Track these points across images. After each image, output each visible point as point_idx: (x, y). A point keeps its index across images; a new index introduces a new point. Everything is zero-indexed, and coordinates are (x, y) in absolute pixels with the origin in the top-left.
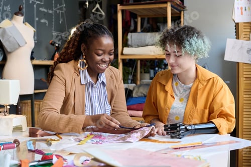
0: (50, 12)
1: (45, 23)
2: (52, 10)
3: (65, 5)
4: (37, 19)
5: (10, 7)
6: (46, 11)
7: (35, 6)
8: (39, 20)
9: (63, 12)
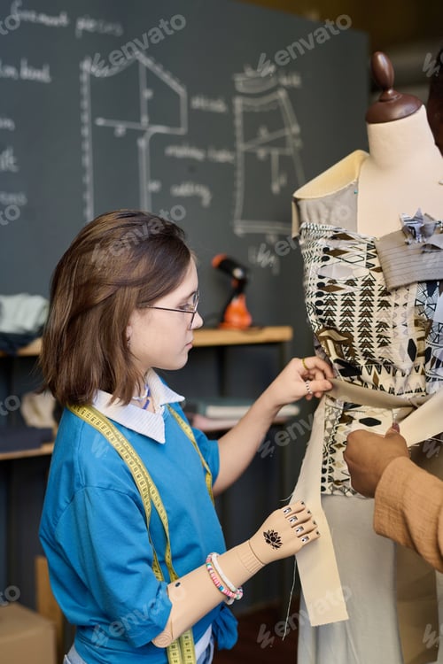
0: (223, 156)
1: (196, 199)
2: (232, 149)
3: (296, 129)
4: (154, 186)
5: (15, 155)
6: (197, 154)
7: (143, 143)
8: (166, 188)
9: (289, 151)
